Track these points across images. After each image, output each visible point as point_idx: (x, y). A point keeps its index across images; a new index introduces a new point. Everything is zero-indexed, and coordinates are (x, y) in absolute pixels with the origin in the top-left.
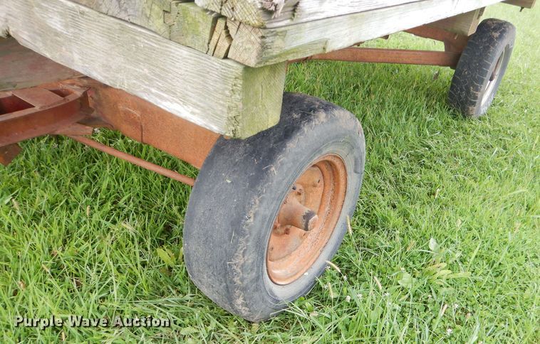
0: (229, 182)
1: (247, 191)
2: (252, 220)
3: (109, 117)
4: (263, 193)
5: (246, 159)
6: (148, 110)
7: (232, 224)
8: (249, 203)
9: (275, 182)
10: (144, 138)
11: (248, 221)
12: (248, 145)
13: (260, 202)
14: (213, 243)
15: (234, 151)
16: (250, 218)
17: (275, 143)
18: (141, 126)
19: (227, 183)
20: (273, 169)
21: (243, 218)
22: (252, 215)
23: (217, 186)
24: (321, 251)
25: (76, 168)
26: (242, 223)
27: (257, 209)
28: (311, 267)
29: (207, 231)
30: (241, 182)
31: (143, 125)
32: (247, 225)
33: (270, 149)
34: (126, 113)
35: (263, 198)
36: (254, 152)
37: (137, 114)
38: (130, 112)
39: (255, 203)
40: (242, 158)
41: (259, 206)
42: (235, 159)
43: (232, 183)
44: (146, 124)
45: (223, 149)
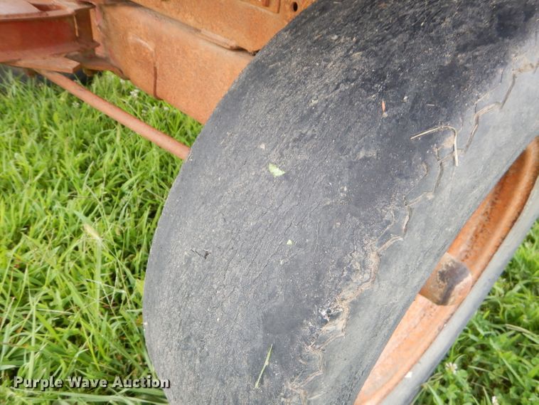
0: (277, 172)
1: (340, 215)
2: (340, 324)
3: (118, 56)
4: (398, 233)
5: (347, 99)
6: (164, 39)
7: (268, 323)
8: (340, 265)
9: (445, 195)
10: (158, 90)
11: (328, 328)
12: (357, 55)
13: (384, 262)
14: (202, 359)
15: (307, 75)
16: (333, 317)
17: (462, 49)
18: (155, 69)
19: (271, 178)
20: (451, 141)
21: (308, 314)
22: (344, 308)
23: (237, 184)
24: (440, 330)
25: (86, 133)
26: (306, 331)
27: (365, 287)
28: (417, 361)
29: (191, 320)
30: (321, 178)
31: (158, 68)
32: (322, 340)
33: (442, 68)
34: (138, 47)
35: (395, 248)
36: (379, 76)
37: (150, 46)
38: (141, 44)
39: (364, 266)
40: (334, 95)
41: (376, 278)
42: (307, 101)
43: (286, 176)
44: (161, 65)
45: (273, 71)
